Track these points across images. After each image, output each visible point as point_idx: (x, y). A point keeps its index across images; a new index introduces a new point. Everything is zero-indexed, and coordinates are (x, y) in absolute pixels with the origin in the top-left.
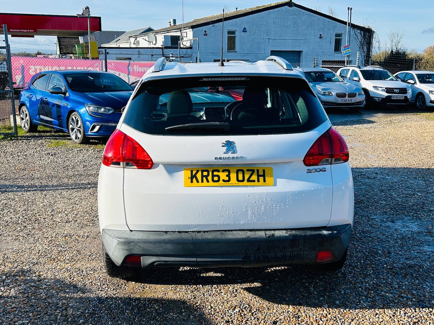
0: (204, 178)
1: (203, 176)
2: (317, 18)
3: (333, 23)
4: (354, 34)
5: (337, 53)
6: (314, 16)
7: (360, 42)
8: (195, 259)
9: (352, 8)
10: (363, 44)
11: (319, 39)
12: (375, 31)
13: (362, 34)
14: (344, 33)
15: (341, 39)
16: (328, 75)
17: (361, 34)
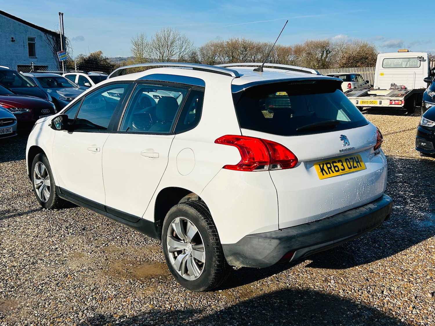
0: (330, 170)
1: (328, 168)
2: (6, 20)
3: (24, 27)
4: (47, 39)
5: (32, 58)
6: (2, 18)
7: (53, 47)
8: (332, 242)
9: (63, 14)
10: (57, 49)
11: (11, 42)
12: (67, 37)
13: (55, 39)
14: (36, 37)
15: (34, 43)
16: (61, 81)
17: (53, 40)
